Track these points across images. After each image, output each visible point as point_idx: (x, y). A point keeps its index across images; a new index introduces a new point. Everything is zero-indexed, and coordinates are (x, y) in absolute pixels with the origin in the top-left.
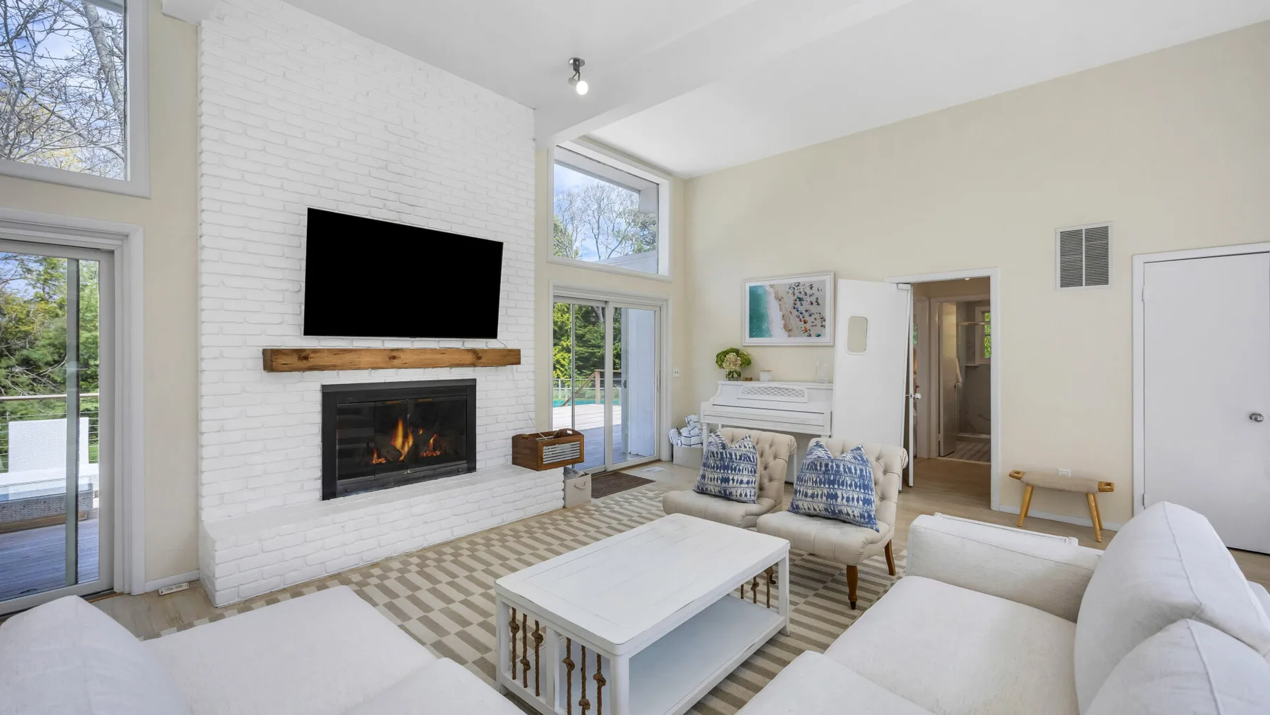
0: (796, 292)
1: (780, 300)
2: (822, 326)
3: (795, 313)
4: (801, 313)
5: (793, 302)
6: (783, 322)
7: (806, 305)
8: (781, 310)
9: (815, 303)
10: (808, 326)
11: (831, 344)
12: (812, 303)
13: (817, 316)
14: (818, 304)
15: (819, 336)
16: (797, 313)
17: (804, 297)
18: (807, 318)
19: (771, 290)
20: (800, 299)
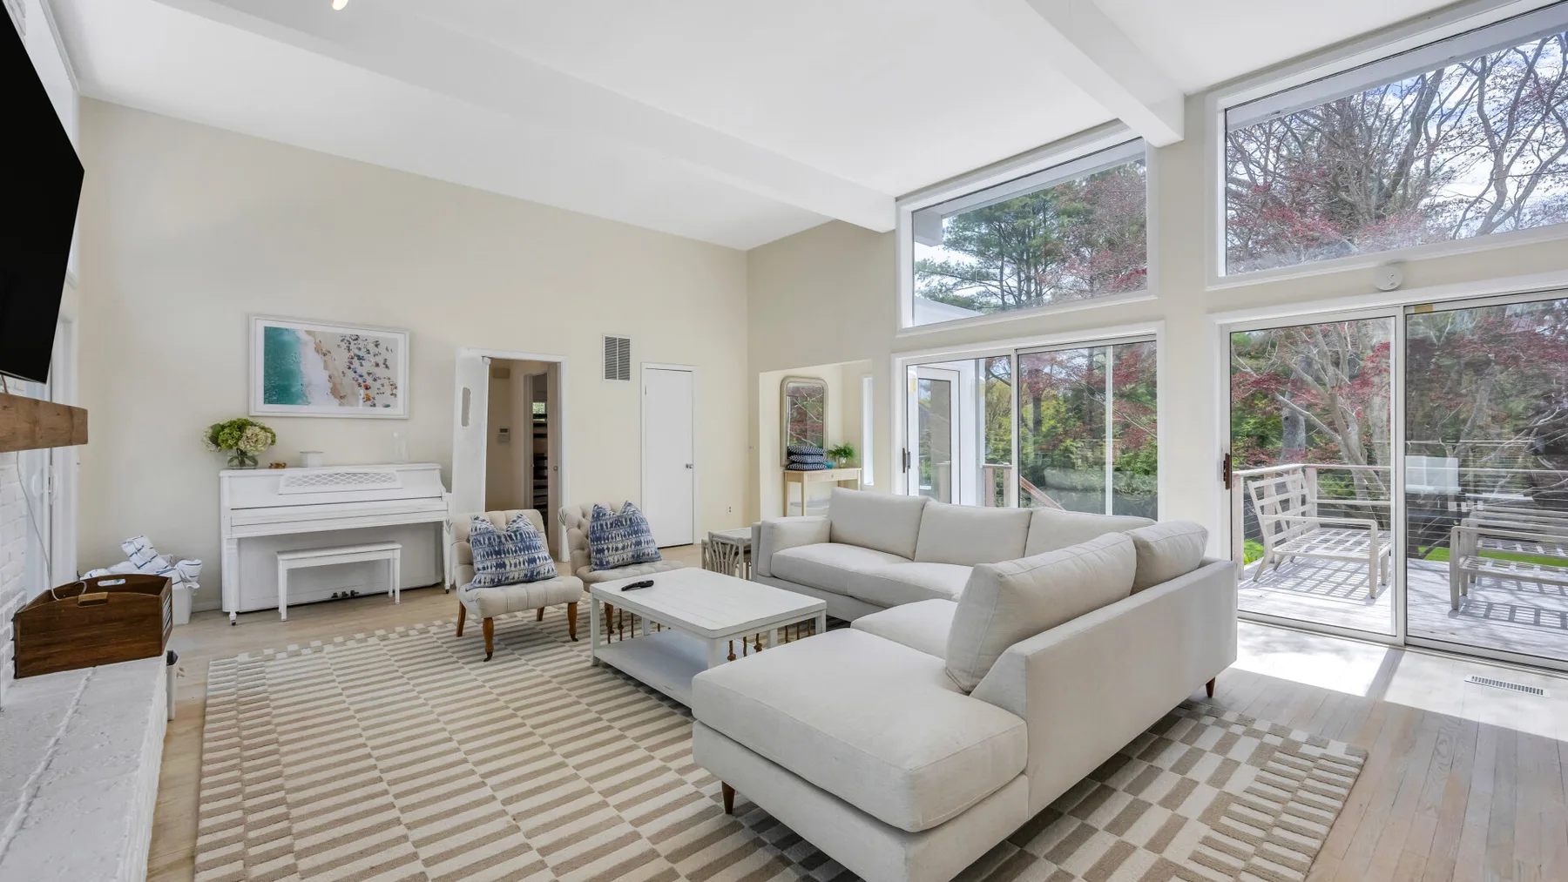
0: (352, 346)
1: (325, 355)
2: (392, 395)
3: (350, 374)
4: (361, 376)
5: (347, 360)
6: (330, 385)
7: (368, 366)
8: (326, 368)
9: (382, 366)
10: (371, 393)
11: (406, 417)
12: (377, 365)
13: (386, 382)
14: (387, 367)
15: (388, 406)
16: (354, 375)
17: (366, 356)
18: (369, 381)
19: (309, 338)
20: (360, 358)
